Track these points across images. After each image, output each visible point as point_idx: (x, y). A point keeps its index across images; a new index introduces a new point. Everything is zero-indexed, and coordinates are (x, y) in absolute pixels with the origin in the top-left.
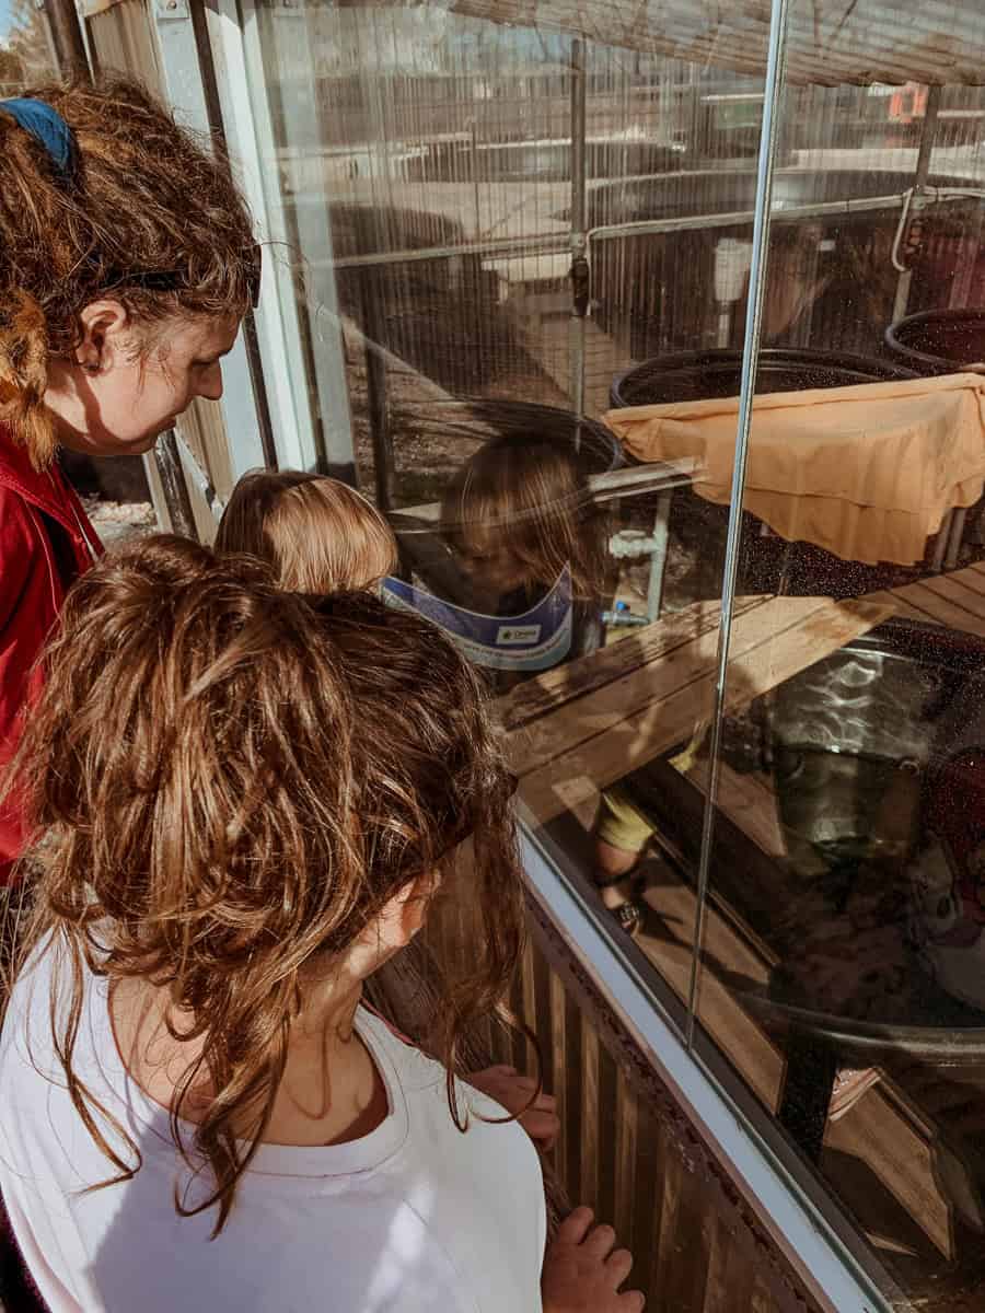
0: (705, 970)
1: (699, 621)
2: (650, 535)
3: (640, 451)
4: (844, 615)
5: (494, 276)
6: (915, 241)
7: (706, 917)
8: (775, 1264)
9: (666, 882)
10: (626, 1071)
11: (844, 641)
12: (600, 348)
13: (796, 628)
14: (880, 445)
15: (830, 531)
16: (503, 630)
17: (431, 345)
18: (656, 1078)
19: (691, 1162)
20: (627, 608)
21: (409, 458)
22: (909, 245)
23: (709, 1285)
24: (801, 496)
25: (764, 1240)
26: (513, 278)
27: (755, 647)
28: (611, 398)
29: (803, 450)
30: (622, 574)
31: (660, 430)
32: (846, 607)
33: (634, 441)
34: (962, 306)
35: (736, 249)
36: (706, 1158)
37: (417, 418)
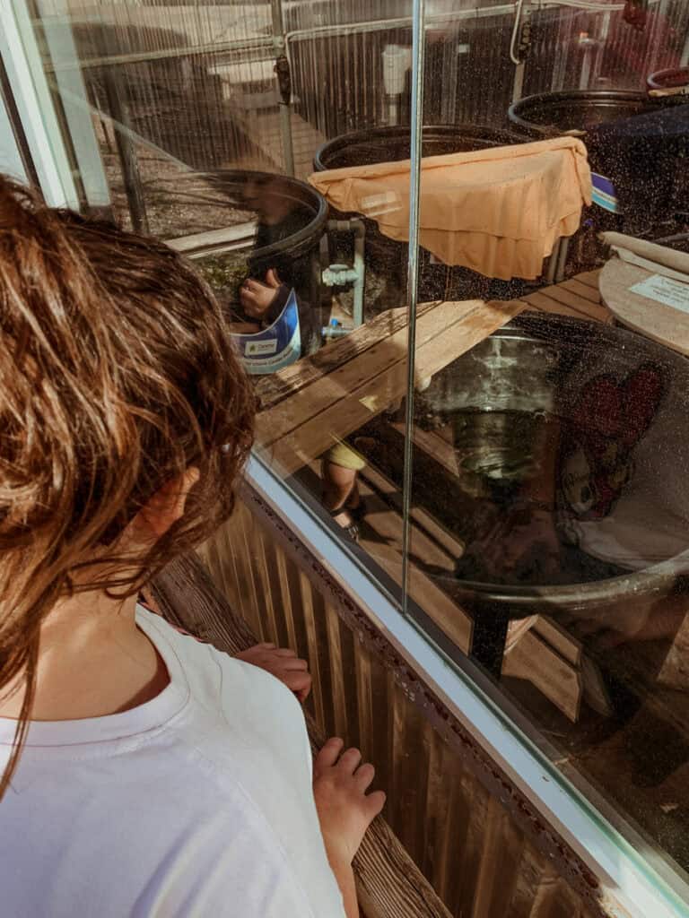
0: (412, 565)
1: (391, 324)
2: (352, 268)
3: (339, 204)
4: (491, 312)
5: (218, 80)
6: (525, 40)
7: (410, 532)
8: (478, 756)
9: (381, 510)
10: (360, 636)
11: (492, 330)
12: (304, 133)
13: (460, 323)
14: (509, 190)
15: (477, 257)
16: (249, 344)
17: (175, 137)
18: (382, 637)
19: (412, 695)
20: (339, 324)
21: (167, 223)
22: (522, 43)
23: (430, 776)
24: (456, 232)
25: (468, 740)
26: (233, 80)
27: (431, 339)
28: (314, 166)
29: (455, 198)
30: (334, 300)
31: (352, 187)
32: (493, 306)
33: (335, 196)
34: (560, 89)
35: (398, 53)
36: (422, 690)
37: (170, 193)
